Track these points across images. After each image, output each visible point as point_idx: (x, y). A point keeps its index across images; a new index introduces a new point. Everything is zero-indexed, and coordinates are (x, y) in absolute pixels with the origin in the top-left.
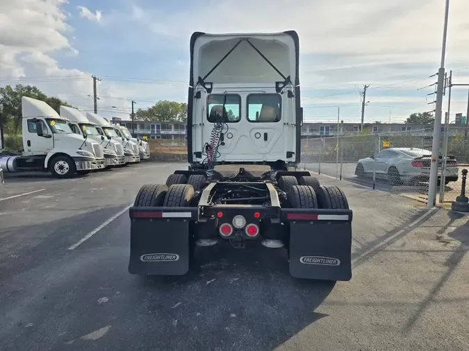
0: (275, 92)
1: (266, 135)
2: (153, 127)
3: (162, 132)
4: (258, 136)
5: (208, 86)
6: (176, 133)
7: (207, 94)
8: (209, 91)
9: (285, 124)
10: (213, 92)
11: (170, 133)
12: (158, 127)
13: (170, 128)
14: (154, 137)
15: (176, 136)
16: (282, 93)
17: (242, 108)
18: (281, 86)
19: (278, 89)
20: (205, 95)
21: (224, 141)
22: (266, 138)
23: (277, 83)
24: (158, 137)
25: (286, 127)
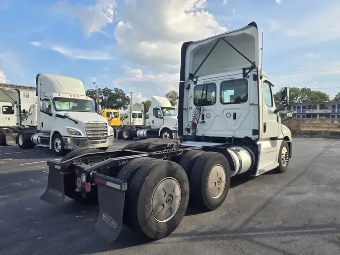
0: (242, 77)
1: (235, 114)
2: (299, 108)
3: (307, 112)
4: (229, 115)
5: (195, 80)
6: (321, 112)
7: (194, 85)
8: (195, 83)
9: (251, 104)
10: (198, 83)
11: (315, 112)
12: (304, 108)
13: (315, 108)
14: (299, 117)
15: (321, 115)
16: (248, 78)
17: (217, 94)
18: (247, 71)
19: (245, 75)
20: (192, 86)
21: (204, 120)
22: (235, 118)
23: (244, 69)
24: (303, 117)
25: (252, 107)
